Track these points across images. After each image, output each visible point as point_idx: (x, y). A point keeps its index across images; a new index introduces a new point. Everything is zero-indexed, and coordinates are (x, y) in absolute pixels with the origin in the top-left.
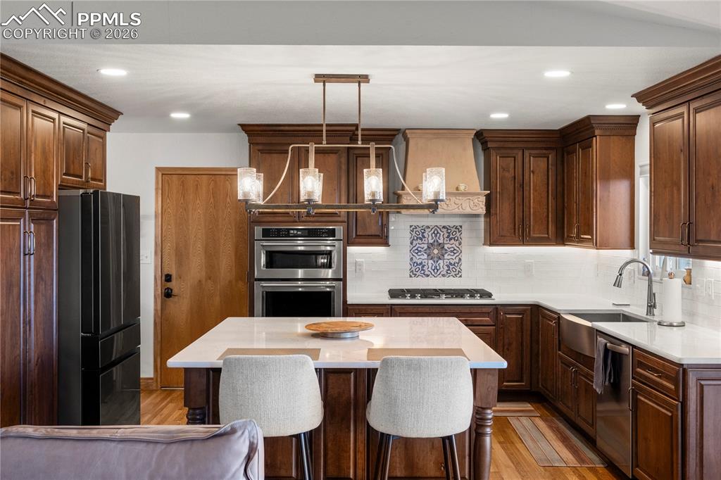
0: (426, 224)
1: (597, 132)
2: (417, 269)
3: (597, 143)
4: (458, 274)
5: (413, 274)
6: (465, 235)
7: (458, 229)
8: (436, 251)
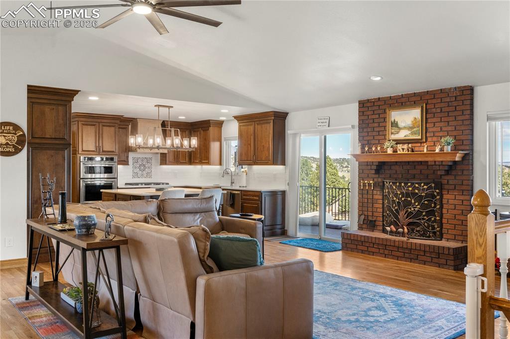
0: (138, 157)
1: (211, 125)
2: (135, 175)
3: (211, 129)
4: (150, 177)
5: (134, 177)
6: (153, 161)
7: (151, 159)
8: (142, 168)
